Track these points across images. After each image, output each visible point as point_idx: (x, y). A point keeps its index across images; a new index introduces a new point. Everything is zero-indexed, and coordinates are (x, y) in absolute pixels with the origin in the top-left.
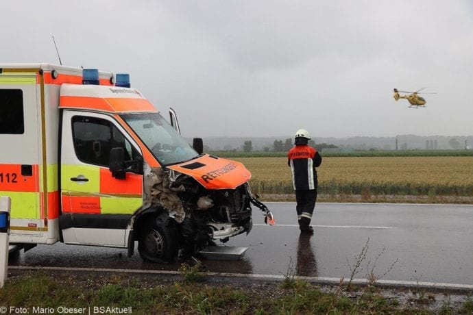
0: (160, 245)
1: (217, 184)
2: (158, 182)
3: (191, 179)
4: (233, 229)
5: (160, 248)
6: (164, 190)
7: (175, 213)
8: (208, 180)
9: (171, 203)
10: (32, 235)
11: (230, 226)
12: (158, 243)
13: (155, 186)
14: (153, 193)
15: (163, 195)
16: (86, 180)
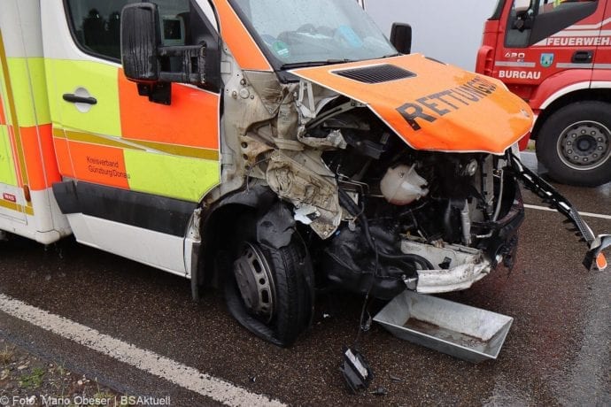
0: (265, 292)
1: (445, 134)
2: (263, 117)
3: (364, 113)
4: (477, 269)
5: (265, 299)
6: (281, 142)
7: (312, 209)
8: (418, 120)
9: (301, 182)
11: (469, 258)
12: (261, 287)
13: (253, 129)
14: (246, 151)
15: (276, 158)
16: (92, 102)
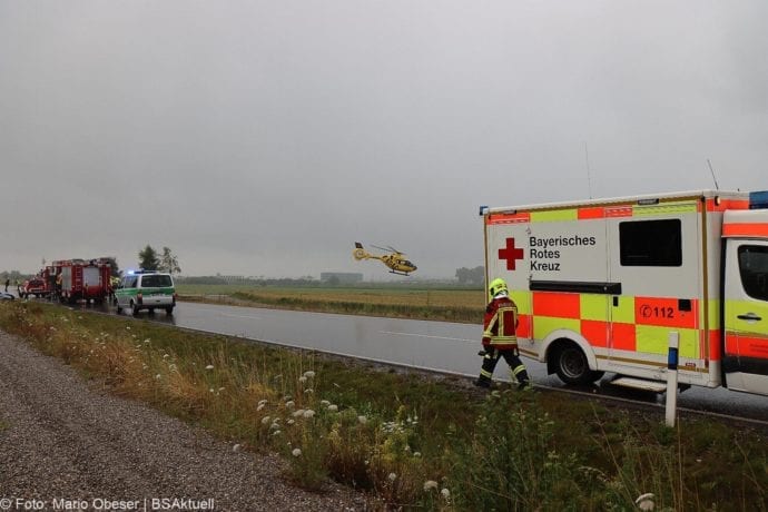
10: (690, 376)
